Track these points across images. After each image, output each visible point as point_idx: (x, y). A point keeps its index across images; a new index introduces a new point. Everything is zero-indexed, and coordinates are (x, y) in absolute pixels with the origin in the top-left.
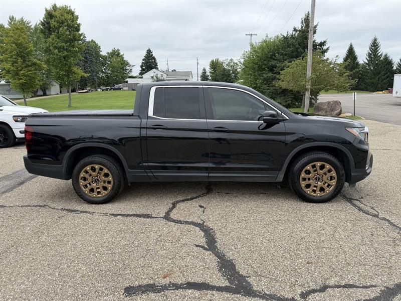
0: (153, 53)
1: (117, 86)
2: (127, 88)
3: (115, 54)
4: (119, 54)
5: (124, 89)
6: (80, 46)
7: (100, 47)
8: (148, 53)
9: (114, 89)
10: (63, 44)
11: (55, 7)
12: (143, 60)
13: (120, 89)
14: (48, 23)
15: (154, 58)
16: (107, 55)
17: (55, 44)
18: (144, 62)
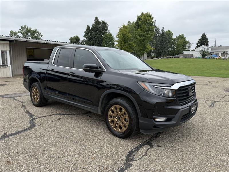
0: (206, 36)
1: (177, 56)
2: (182, 57)
3: (181, 37)
4: (183, 37)
5: (180, 57)
6: (151, 34)
7: (172, 33)
8: (203, 35)
9: (175, 58)
10: (143, 33)
11: (142, 14)
12: (199, 40)
13: (178, 57)
14: (138, 23)
15: (207, 39)
16: (176, 38)
17: (139, 34)
18: (199, 41)
